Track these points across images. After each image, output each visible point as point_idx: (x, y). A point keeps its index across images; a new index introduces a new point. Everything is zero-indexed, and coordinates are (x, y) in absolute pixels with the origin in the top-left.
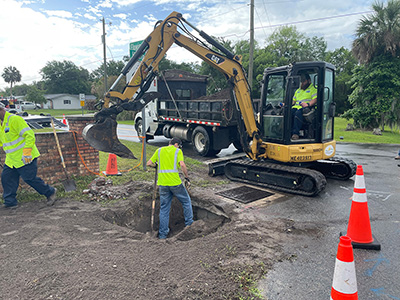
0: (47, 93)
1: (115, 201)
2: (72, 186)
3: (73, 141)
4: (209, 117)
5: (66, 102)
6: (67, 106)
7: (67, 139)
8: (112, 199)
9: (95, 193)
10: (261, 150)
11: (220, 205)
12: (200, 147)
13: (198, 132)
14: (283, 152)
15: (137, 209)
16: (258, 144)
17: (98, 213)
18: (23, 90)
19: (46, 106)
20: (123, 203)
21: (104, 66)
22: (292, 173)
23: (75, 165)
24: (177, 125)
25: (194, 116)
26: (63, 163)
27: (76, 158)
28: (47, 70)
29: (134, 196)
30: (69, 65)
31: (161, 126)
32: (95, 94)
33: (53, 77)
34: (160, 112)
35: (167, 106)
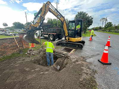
0: (15, 29)
1: (36, 56)
2: (22, 52)
3: (21, 39)
4: (53, 32)
5: (19, 30)
6: (19, 31)
7: (18, 39)
8: (35, 55)
9: (29, 54)
10: (69, 39)
11: (64, 54)
12: (52, 39)
13: (51, 36)
14: (74, 40)
15: (42, 58)
16: (68, 38)
17: (31, 61)
18: (9, 28)
19: (15, 31)
20: (38, 56)
21: (27, 23)
22: (77, 44)
23: (22, 46)
24: (46, 34)
25: (50, 32)
26: (18, 46)
27: (22, 44)
28: (14, 24)
29: (41, 54)
30: (19, 23)
31: (42, 35)
32: (25, 29)
33: (15, 25)
34: (41, 32)
35: (43, 30)
